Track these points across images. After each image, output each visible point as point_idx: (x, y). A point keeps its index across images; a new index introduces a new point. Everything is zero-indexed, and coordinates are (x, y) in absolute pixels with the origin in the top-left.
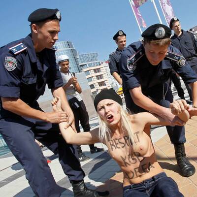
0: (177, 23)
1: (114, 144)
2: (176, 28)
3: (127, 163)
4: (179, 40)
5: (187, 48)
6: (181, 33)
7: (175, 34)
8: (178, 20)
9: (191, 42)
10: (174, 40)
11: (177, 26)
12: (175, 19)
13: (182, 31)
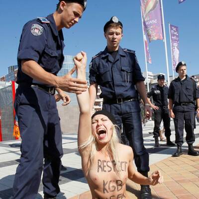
0: (183, 68)
1: (102, 166)
2: (182, 71)
3: (106, 190)
4: (181, 84)
5: (187, 94)
6: (185, 77)
7: (178, 77)
8: (185, 65)
9: (192, 89)
10: (176, 83)
11: (183, 70)
12: (183, 63)
13: (186, 76)
